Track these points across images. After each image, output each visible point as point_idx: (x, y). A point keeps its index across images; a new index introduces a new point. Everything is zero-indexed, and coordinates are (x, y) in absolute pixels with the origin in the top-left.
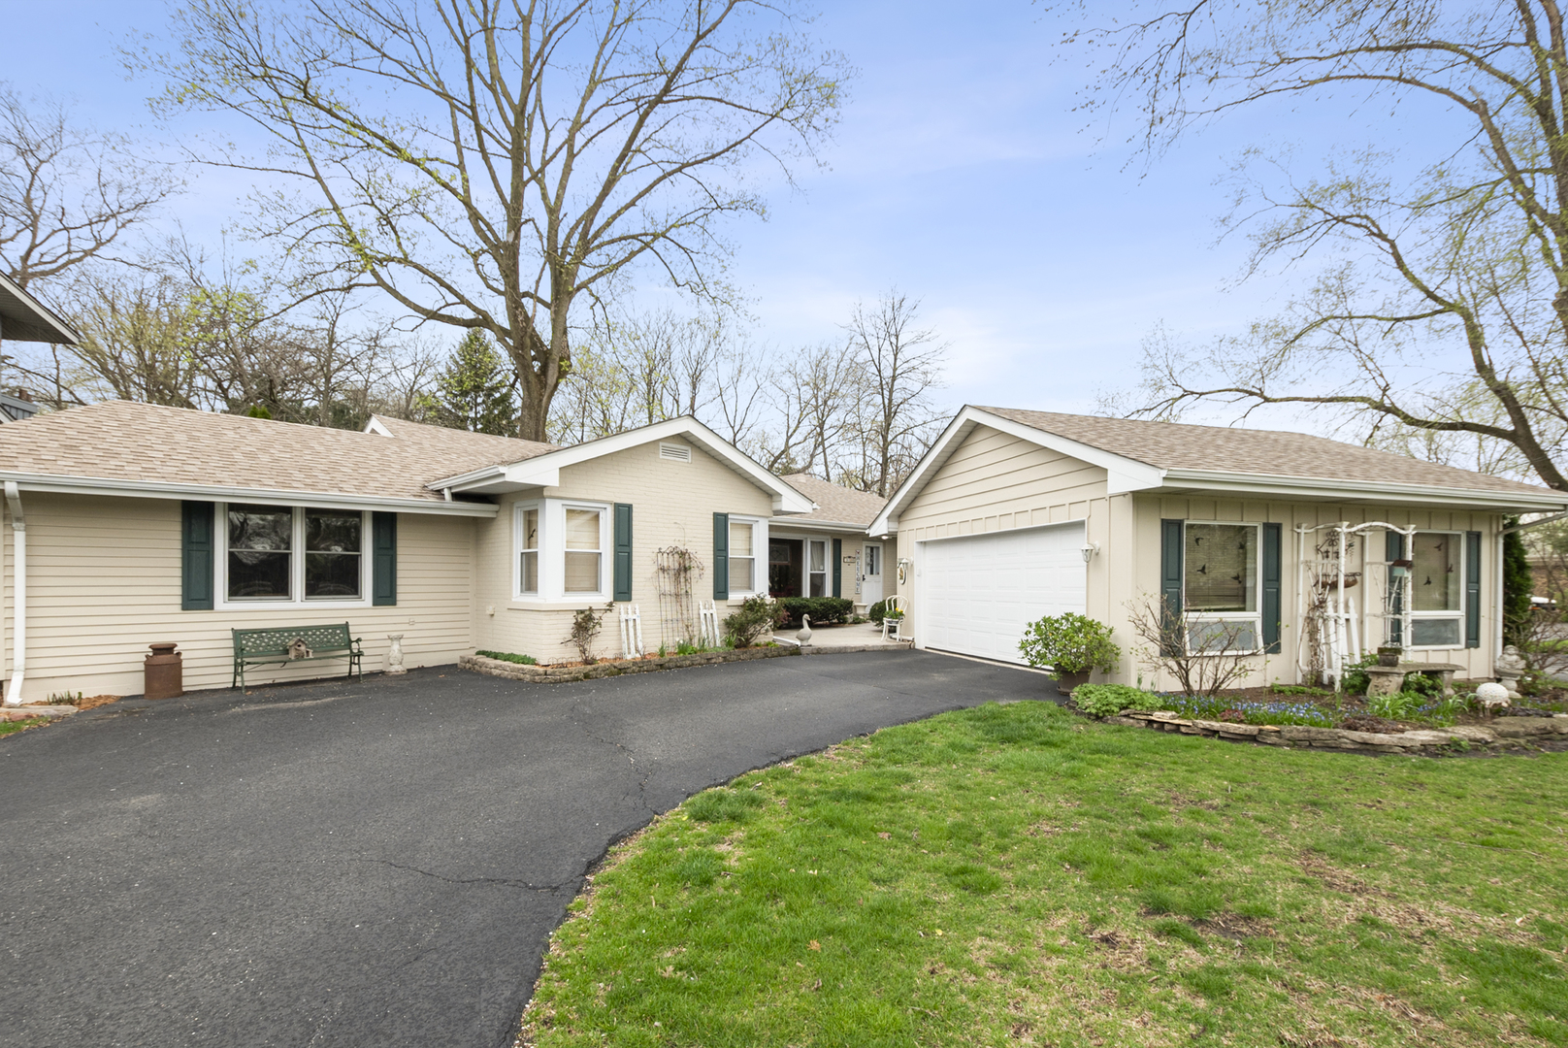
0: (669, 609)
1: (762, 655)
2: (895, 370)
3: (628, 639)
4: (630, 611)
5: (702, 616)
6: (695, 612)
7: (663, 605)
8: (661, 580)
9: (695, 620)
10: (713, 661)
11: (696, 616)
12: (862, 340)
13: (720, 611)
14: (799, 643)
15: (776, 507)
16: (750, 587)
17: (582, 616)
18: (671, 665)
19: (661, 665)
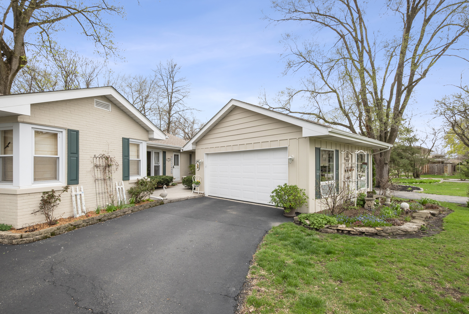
0: (100, 187)
1: (148, 206)
2: (173, 90)
3: (77, 205)
4: (78, 190)
5: (117, 189)
6: (114, 187)
7: (97, 185)
8: (96, 172)
9: (114, 192)
10: (127, 213)
11: (114, 189)
12: (160, 77)
13: (126, 186)
14: (162, 198)
15: (151, 136)
16: (138, 173)
17: (47, 195)
18: (105, 218)
19: (99, 220)
